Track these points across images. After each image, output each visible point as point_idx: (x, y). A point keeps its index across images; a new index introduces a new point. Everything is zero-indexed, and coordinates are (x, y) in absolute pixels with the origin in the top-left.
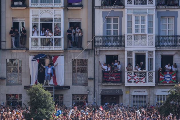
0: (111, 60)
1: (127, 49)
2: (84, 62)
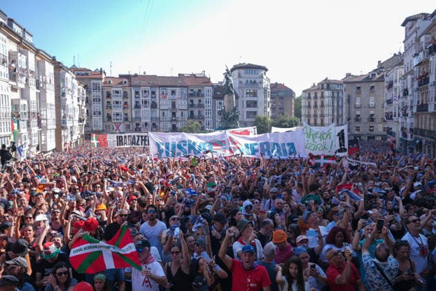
0: (137, 125)
1: (142, 121)
2: (129, 125)
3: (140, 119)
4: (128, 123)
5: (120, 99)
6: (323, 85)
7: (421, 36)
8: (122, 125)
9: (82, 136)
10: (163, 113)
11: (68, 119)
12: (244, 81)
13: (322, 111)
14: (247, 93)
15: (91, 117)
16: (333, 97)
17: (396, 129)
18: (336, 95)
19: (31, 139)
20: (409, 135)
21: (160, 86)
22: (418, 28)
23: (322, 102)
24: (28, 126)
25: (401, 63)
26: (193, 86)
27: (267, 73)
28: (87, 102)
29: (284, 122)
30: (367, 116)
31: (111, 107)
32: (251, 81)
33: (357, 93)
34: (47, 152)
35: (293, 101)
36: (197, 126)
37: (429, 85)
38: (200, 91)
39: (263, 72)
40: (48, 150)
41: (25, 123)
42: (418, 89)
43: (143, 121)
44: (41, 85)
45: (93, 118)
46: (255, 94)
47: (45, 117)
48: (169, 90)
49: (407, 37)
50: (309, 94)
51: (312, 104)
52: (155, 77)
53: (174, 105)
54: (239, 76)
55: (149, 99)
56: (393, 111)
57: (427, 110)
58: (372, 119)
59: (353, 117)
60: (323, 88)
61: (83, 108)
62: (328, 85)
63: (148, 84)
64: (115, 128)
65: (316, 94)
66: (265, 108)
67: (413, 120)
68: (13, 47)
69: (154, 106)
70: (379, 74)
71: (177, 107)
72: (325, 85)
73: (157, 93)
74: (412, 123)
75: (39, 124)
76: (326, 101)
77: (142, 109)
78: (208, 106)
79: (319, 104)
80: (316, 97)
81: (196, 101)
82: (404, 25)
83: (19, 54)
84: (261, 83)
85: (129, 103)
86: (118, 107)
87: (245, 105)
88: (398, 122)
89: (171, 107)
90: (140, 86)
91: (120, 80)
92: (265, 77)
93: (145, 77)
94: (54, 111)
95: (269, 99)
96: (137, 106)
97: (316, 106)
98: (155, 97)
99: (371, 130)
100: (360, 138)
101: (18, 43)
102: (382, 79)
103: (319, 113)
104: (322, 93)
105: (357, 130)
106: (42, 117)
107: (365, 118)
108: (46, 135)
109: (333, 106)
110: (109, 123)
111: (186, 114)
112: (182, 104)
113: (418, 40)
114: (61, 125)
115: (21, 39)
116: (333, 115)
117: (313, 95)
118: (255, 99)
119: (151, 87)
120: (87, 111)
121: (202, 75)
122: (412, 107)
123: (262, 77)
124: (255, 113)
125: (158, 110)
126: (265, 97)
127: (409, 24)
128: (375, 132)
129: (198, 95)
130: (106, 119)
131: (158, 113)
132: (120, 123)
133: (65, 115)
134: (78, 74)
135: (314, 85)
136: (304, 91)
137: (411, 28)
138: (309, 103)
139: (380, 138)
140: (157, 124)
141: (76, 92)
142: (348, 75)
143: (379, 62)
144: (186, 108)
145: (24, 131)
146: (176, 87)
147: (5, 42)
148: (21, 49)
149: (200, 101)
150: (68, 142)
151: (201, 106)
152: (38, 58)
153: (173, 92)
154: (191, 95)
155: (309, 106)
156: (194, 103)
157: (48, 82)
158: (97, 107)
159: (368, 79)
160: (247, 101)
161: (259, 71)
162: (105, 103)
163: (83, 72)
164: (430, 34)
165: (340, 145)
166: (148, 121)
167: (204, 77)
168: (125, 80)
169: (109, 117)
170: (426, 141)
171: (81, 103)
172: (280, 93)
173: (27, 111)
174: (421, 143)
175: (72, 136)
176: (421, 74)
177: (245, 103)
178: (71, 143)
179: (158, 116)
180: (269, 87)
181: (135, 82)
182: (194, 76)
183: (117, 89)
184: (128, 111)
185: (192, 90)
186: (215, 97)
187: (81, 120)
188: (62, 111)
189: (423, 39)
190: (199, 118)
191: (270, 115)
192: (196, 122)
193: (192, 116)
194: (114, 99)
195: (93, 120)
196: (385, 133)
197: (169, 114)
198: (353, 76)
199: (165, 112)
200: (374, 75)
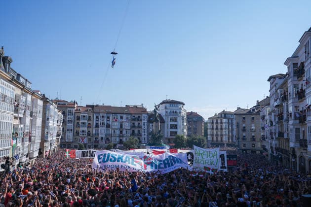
0: (96, 138)
2: (90, 139)
3: (98, 134)
4: (90, 137)
5: (86, 121)
6: (221, 115)
7: (278, 89)
8: (86, 138)
9: (58, 146)
10: (114, 131)
11: (49, 135)
12: (169, 111)
13: (221, 132)
14: (171, 119)
15: (66, 132)
16: (228, 123)
17: (268, 147)
18: (230, 121)
19: (23, 150)
20: (275, 152)
21: (113, 113)
22: (277, 84)
23: (221, 126)
24: (23, 141)
25: (269, 104)
26: (135, 114)
27: (184, 106)
28: (63, 122)
29: (195, 139)
30: (250, 137)
31: (79, 126)
32: (173, 111)
33: (243, 121)
34: (33, 158)
35: (203, 124)
36: (137, 141)
37: (283, 121)
38: (139, 117)
39: (181, 106)
40: (34, 156)
41: (21, 139)
42: (278, 123)
43: (100, 136)
44: (34, 114)
45: (67, 133)
46: (176, 120)
47: (34, 135)
48: (119, 116)
49: (271, 89)
50: (213, 121)
51: (215, 127)
52: (110, 107)
53: (121, 126)
54: (166, 108)
55: (105, 121)
56: (266, 135)
57: (283, 137)
58: (253, 139)
59: (241, 137)
60: (221, 117)
61: (60, 127)
62: (225, 115)
63: (104, 112)
64: (81, 140)
65: (217, 120)
66: (183, 129)
67: (277, 142)
68: (18, 91)
69: (108, 126)
70: (257, 109)
71: (123, 127)
72: (223, 115)
73: (111, 118)
74: (276, 144)
75: (30, 140)
76: (224, 125)
77: (100, 128)
78: (145, 127)
79: (219, 127)
80: (217, 123)
81: (136, 124)
82: (269, 80)
83: (22, 96)
84: (180, 113)
85: (91, 124)
86: (84, 126)
87: (169, 127)
88: (268, 142)
89: (119, 127)
90: (99, 113)
91: (87, 109)
92: (182, 109)
93: (104, 107)
94: (41, 131)
95: (185, 124)
96: (97, 126)
97: (217, 129)
98: (109, 120)
99: (253, 146)
100: (246, 151)
101: (22, 89)
102: (258, 113)
103: (219, 133)
104: (221, 120)
105: (244, 146)
106: (32, 135)
107: (249, 138)
108: (33, 147)
109: (229, 129)
110: (77, 137)
111: (130, 132)
112: (127, 125)
113: (276, 91)
114: (44, 140)
115: (24, 86)
116: (229, 135)
117: (215, 121)
118: (175, 123)
119: (107, 113)
120: (63, 129)
121: (141, 107)
122: (275, 133)
123: (181, 109)
124: (176, 132)
125: (111, 129)
126: (183, 122)
127: (272, 80)
128: (255, 148)
129: (138, 120)
130: (75, 134)
131: (110, 131)
132: (85, 137)
133: (47, 133)
134: (59, 104)
135: (216, 114)
136: (209, 118)
137: (273, 83)
138: (213, 126)
139: (259, 152)
140: (110, 138)
141: (56, 116)
142: (239, 108)
143: (258, 101)
144: (129, 128)
145: (19, 145)
146: (124, 114)
147: (14, 90)
148: (24, 92)
149: (139, 124)
150: (48, 151)
151: (139, 127)
152: (33, 97)
153: (122, 118)
154: (134, 120)
155: (213, 129)
156: (135, 125)
157: (38, 112)
158: (70, 126)
159: (250, 112)
160: (171, 125)
161: (179, 105)
162: (76, 123)
163: (62, 103)
164: (282, 88)
165: (222, 164)
166: (104, 136)
167: (143, 108)
168: (90, 108)
169: (77, 133)
170: (285, 157)
171: (59, 124)
172: (194, 119)
173: (22, 132)
174: (281, 158)
175: (51, 146)
176: (279, 113)
177: (169, 125)
178: (50, 151)
179: (110, 133)
180: (185, 116)
181: (96, 110)
182: (136, 107)
183: (84, 115)
184: (91, 129)
185: (134, 116)
186: (150, 121)
187: (58, 135)
188: (46, 130)
189: (278, 91)
190: (138, 135)
191: (186, 134)
192: (136, 138)
193: (133, 133)
194: (82, 121)
195: (67, 135)
196: (262, 149)
197: (118, 132)
198: (242, 109)
199: (116, 131)
200: (253, 110)
